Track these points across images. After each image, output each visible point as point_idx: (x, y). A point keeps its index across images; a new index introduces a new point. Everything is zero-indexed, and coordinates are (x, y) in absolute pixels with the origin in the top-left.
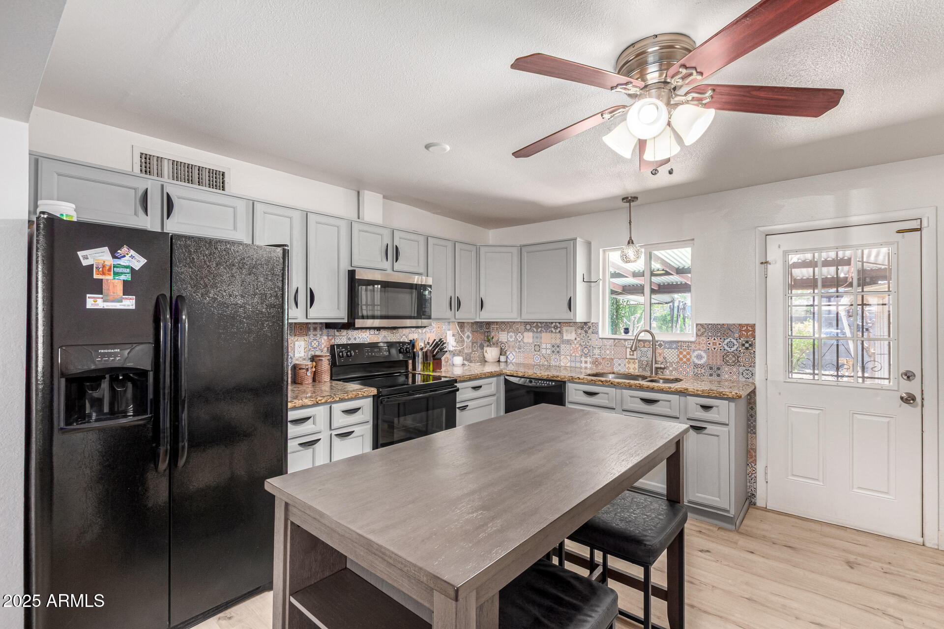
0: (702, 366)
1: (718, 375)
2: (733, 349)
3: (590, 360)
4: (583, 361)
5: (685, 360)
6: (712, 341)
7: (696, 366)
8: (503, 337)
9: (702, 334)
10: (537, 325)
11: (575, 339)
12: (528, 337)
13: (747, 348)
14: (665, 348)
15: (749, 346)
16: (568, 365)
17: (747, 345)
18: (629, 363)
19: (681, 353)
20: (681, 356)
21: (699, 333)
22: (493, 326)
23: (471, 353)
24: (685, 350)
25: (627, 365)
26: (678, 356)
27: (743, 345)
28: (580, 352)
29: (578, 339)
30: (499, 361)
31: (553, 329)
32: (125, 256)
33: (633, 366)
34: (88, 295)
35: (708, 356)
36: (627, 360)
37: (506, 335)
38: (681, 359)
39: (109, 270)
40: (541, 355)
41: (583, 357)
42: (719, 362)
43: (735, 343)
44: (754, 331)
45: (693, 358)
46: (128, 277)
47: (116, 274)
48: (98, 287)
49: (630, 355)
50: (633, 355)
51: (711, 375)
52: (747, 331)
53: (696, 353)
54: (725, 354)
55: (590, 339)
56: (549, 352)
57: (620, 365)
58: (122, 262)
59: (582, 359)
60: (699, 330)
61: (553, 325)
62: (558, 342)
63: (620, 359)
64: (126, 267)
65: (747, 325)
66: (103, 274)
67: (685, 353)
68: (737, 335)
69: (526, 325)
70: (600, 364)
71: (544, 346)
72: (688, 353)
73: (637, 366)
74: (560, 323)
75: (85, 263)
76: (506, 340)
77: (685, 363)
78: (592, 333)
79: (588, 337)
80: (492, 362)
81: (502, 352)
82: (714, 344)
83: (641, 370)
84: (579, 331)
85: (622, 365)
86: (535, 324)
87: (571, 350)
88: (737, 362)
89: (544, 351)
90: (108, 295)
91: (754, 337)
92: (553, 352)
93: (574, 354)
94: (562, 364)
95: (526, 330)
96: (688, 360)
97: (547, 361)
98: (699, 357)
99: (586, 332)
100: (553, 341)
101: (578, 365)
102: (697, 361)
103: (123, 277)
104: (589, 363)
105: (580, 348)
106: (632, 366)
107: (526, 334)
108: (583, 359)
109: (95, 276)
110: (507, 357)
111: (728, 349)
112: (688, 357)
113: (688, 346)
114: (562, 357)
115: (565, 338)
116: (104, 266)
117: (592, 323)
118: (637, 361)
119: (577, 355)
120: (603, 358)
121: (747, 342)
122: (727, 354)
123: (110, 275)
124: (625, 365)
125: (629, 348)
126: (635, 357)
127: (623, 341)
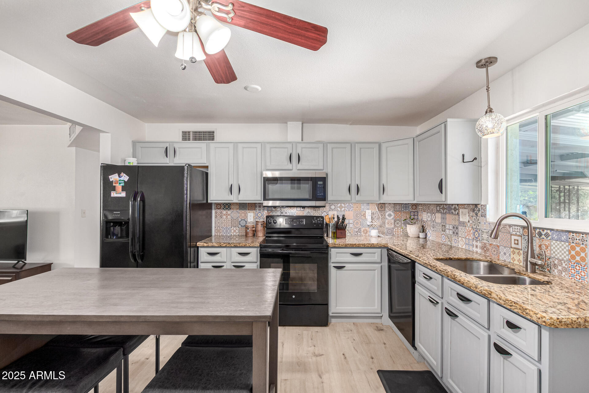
3: (480, 244)
4: (475, 245)
5: (577, 258)
8: (425, 216)
10: (443, 207)
11: (469, 221)
12: (438, 217)
14: (552, 239)
16: (464, 247)
18: (513, 253)
19: (573, 248)
20: (573, 253)
22: (419, 207)
23: (393, 229)
24: (577, 244)
26: (570, 252)
28: (472, 235)
29: (471, 222)
30: (419, 237)
31: (453, 211)
32: (122, 176)
33: (518, 257)
34: (112, 192)
36: (512, 249)
37: (426, 215)
39: (118, 182)
40: (446, 234)
41: (475, 241)
46: (123, 184)
47: (120, 183)
48: (114, 189)
49: (515, 243)
50: (518, 244)
55: (479, 223)
56: (451, 232)
57: (505, 254)
58: (122, 179)
59: (474, 243)
61: (453, 207)
62: (457, 223)
63: (505, 247)
64: (123, 180)
66: (116, 184)
69: (437, 207)
70: (488, 250)
71: (447, 227)
72: (583, 250)
73: (521, 258)
74: (458, 205)
75: (111, 180)
76: (426, 220)
77: (577, 263)
78: (482, 216)
79: (478, 220)
80: (412, 238)
81: (423, 230)
84: (472, 214)
85: (507, 255)
86: (442, 206)
87: (466, 232)
89: (447, 231)
90: (117, 192)
92: (454, 233)
93: (467, 237)
94: (460, 246)
95: (438, 211)
97: (450, 241)
99: (477, 214)
100: (453, 223)
101: (471, 249)
103: (122, 185)
104: (479, 248)
105: (472, 231)
106: (516, 257)
107: (437, 214)
108: (475, 243)
109: (114, 185)
110: (426, 234)
112: (583, 255)
113: (583, 240)
114: (460, 238)
115: (461, 220)
116: (116, 181)
117: (482, 205)
118: (521, 252)
119: (470, 238)
120: (491, 244)
123: (118, 184)
124: (510, 255)
125: (513, 235)
126: (519, 246)
127: (508, 227)
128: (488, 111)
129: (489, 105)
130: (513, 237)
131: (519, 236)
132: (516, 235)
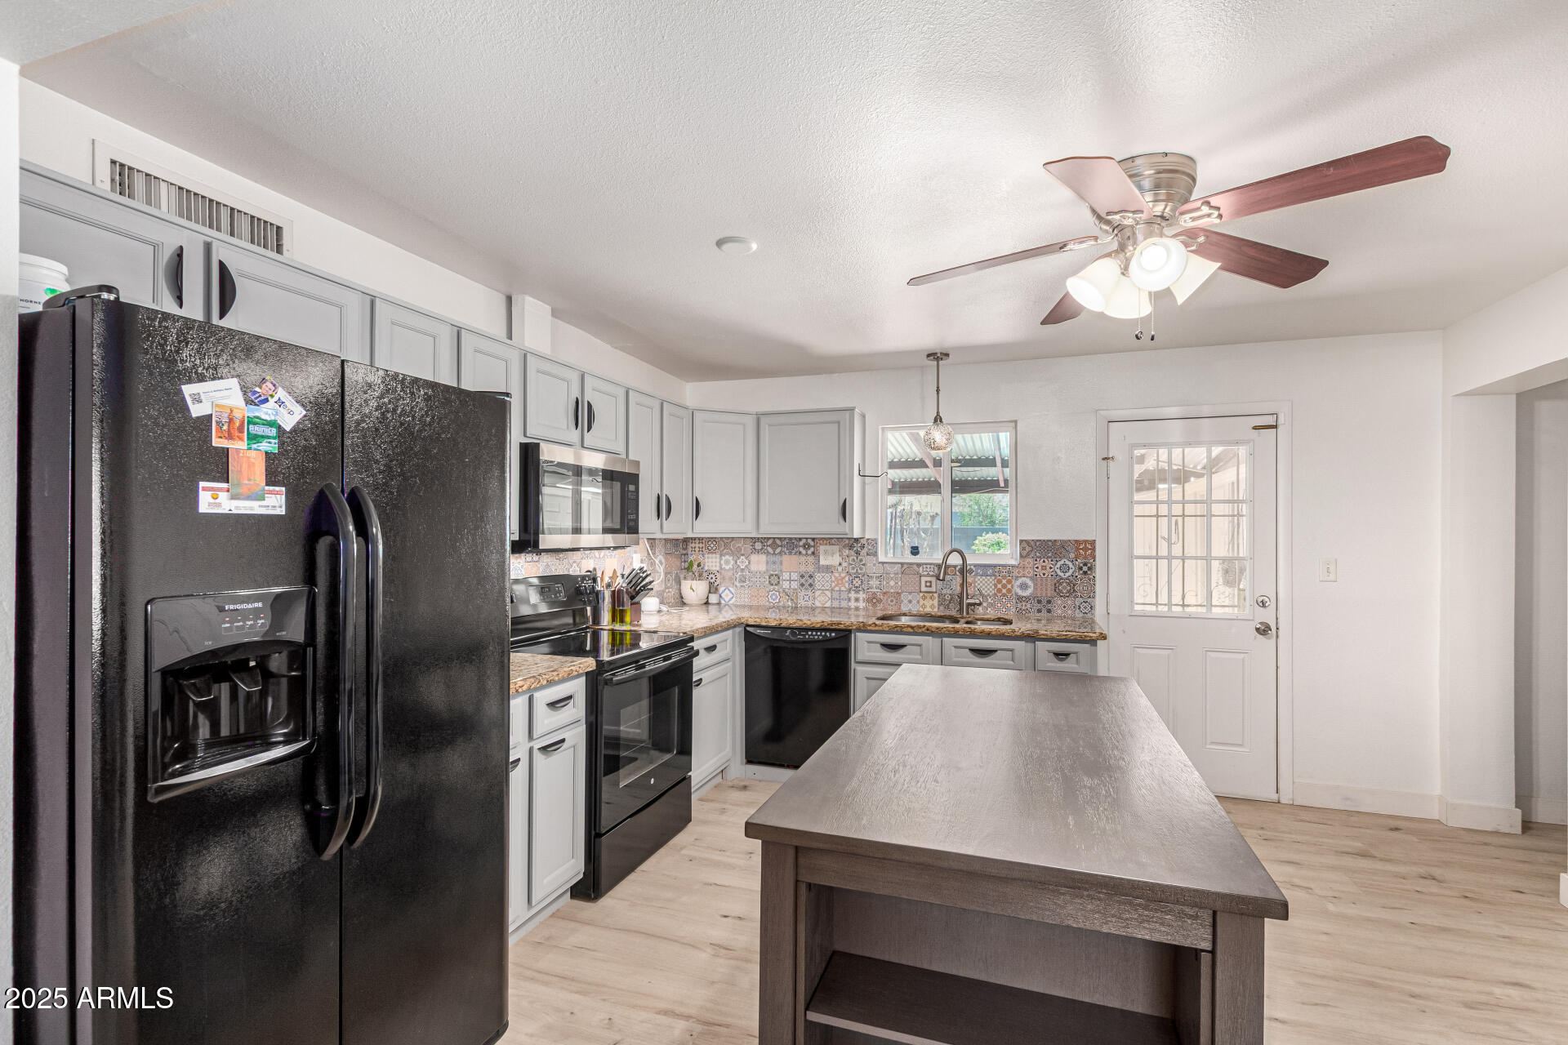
0: (1027, 599)
1: (1049, 611)
2: (1067, 574)
3: (864, 596)
4: (853, 598)
5: (1004, 591)
6: (1040, 564)
7: (1020, 599)
8: (712, 562)
9: (1028, 555)
10: (774, 542)
11: (840, 564)
12: (759, 563)
13: (1085, 573)
14: (977, 575)
15: (1087, 569)
16: (828, 604)
17: (1085, 569)
18: (924, 598)
19: (999, 582)
20: (999, 586)
21: (1025, 553)
22: (693, 545)
24: (1004, 577)
25: (922, 602)
26: (996, 586)
27: (1081, 568)
28: (847, 585)
29: (845, 564)
30: (707, 603)
31: (801, 549)
32: (266, 400)
33: (931, 602)
34: (202, 484)
35: (1035, 585)
36: (922, 594)
37: (718, 560)
38: (999, 591)
39: (241, 429)
40: (781, 590)
41: (853, 592)
42: (1050, 592)
43: (1071, 565)
44: (1094, 549)
45: (1015, 587)
46: (272, 446)
47: (254, 438)
48: (219, 467)
49: (926, 586)
50: (930, 586)
51: (1039, 611)
52: (1086, 549)
53: (1018, 582)
54: (1058, 582)
55: (864, 565)
56: (795, 585)
57: (910, 602)
58: (266, 412)
59: (850, 595)
60: (1024, 549)
61: (801, 543)
62: (811, 569)
63: (910, 593)
64: (271, 424)
65: (1086, 542)
66: (230, 437)
67: (1004, 581)
68: (1072, 555)
69: (755, 543)
70: (879, 601)
71: (786, 576)
72: (1009, 582)
73: (936, 602)
74: (813, 539)
75: (196, 411)
76: (718, 569)
77: (1004, 595)
78: (868, 554)
79: (861, 560)
80: (697, 605)
81: (713, 589)
82: (1044, 568)
83: (942, 608)
84: (846, 552)
85: (914, 602)
86: (770, 542)
87: (832, 582)
88: (1072, 592)
89: (786, 585)
90: (239, 485)
91: (1094, 558)
92: (802, 585)
93: (837, 588)
94: (818, 604)
95: (755, 551)
96: (1009, 591)
97: (792, 600)
98: (1024, 586)
99: (858, 553)
100: (803, 569)
101: (844, 604)
102: (1020, 593)
103: (265, 446)
104: (861, 601)
105: (847, 579)
106: (928, 603)
107: (754, 558)
108: (853, 595)
109: (216, 442)
110: (720, 596)
111: (1062, 574)
112: (1009, 586)
113: (1009, 572)
114: (818, 593)
115: (822, 562)
116: (231, 421)
117: (868, 539)
118: (936, 595)
119: (843, 589)
120: (885, 593)
121: (1085, 564)
122: (1059, 582)
123: (241, 439)
124: (918, 602)
125: (924, 576)
126: (933, 589)
127: (915, 567)
128: (938, 420)
130: (924, 579)
131: (932, 576)
132: (928, 575)
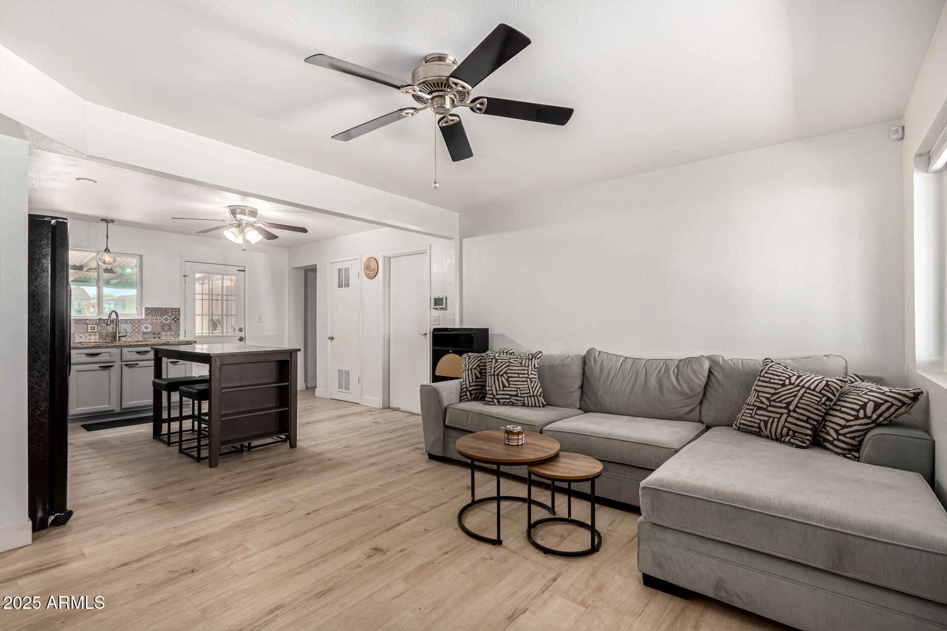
0: (148, 333)
1: (159, 338)
2: (167, 322)
5: (137, 330)
6: (155, 317)
7: (145, 333)
9: (149, 314)
13: (176, 321)
14: (123, 323)
15: (177, 320)
17: (175, 319)
18: (90, 335)
19: (134, 326)
20: (134, 328)
21: (147, 313)
24: (136, 324)
25: (88, 337)
26: (132, 328)
27: (174, 319)
33: (94, 337)
35: (152, 327)
36: (88, 334)
38: (134, 330)
42: (159, 330)
43: (169, 318)
44: (179, 312)
45: (142, 328)
49: (94, 329)
51: (154, 338)
52: (176, 312)
53: (145, 325)
54: (163, 325)
60: (147, 311)
63: (80, 333)
65: (176, 309)
67: (137, 326)
68: (170, 314)
72: (139, 326)
73: (97, 337)
77: (136, 332)
82: (157, 319)
83: (101, 339)
85: (83, 337)
88: (170, 329)
91: (179, 315)
96: (139, 330)
98: (147, 328)
102: (145, 330)
106: (92, 337)
111: (165, 322)
112: (139, 328)
113: (139, 322)
121: (176, 318)
122: (164, 325)
124: (86, 337)
125: (90, 324)
126: (96, 330)
127: (85, 320)
128: (107, 250)
129: (107, 247)
130: (89, 326)
131: (95, 324)
132: (92, 324)
